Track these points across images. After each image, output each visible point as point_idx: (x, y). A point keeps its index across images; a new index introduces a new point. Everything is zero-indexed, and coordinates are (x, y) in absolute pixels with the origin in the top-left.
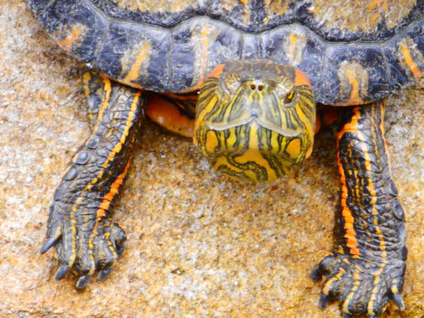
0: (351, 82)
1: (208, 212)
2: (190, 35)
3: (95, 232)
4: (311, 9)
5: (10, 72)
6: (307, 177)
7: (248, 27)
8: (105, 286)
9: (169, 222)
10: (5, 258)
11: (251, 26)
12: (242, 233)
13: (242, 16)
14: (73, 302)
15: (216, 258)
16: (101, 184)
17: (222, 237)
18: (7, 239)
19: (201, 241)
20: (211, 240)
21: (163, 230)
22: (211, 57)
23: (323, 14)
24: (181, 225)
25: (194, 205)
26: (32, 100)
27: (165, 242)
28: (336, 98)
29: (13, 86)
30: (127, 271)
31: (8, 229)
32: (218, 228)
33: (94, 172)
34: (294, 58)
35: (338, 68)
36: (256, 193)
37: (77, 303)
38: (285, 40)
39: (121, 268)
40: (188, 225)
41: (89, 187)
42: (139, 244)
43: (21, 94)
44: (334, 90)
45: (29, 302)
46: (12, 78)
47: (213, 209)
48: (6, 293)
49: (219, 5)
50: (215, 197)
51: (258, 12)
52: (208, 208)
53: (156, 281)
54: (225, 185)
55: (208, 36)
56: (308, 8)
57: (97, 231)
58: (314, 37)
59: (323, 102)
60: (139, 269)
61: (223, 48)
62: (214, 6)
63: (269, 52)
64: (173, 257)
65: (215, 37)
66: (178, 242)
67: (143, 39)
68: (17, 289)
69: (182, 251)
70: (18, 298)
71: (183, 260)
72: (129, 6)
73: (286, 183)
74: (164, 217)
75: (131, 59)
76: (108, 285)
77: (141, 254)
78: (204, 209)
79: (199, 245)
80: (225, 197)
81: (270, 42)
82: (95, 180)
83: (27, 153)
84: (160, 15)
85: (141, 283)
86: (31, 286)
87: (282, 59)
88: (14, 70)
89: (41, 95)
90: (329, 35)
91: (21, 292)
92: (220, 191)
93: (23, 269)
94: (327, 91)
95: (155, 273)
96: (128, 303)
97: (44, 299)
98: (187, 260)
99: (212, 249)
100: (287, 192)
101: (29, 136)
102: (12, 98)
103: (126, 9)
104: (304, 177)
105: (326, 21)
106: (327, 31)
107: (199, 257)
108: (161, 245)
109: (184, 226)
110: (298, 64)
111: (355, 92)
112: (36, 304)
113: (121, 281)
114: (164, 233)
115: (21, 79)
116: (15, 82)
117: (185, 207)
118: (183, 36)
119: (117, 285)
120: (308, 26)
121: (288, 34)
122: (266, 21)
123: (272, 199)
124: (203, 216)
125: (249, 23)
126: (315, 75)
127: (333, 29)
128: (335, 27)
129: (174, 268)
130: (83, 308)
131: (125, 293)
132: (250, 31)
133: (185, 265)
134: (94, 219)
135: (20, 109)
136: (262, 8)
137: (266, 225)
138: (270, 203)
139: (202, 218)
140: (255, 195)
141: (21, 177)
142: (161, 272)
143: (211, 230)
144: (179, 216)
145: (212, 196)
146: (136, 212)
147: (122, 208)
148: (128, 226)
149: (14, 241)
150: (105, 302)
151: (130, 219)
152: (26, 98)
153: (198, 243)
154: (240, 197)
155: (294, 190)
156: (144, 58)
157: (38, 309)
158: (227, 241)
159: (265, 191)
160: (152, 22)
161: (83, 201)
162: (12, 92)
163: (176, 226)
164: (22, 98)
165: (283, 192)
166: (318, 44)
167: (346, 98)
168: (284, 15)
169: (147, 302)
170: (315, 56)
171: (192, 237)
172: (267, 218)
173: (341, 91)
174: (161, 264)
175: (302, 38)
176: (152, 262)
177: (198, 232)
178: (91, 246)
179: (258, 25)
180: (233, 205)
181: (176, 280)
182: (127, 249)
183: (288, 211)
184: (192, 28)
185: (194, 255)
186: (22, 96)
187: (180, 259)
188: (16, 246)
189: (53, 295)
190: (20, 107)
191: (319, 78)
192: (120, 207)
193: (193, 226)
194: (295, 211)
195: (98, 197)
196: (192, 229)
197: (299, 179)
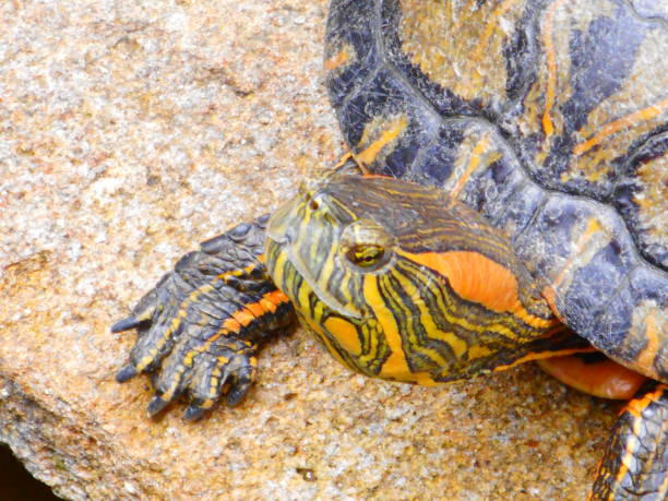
0: (648, 335)
1: (410, 420)
2: (460, 140)
3: (207, 346)
4: (639, 197)
5: (305, 81)
6: (592, 456)
7: (536, 172)
8: (190, 431)
9: (343, 399)
10: (93, 317)
11: (540, 172)
12: (435, 477)
13: (537, 152)
14: (135, 428)
15: (372, 487)
16: (247, 282)
17: (404, 465)
18: (114, 293)
19: (368, 451)
20: (383, 459)
21: (325, 406)
22: (470, 187)
23: (654, 214)
24: (356, 414)
25: (398, 398)
26: (306, 136)
27: (318, 422)
28: (614, 346)
29: (297, 103)
30: (233, 430)
31: (127, 281)
32: (407, 448)
33: (244, 260)
34: (580, 254)
35: (637, 305)
36: (499, 434)
37: (139, 431)
38: (580, 221)
39: (228, 421)
40: (368, 419)
41: (228, 277)
42: (278, 404)
43: (298, 119)
44: (617, 333)
45: (76, 392)
46: (302, 91)
47: (420, 419)
48: (56, 362)
49: (516, 118)
50: (437, 406)
51: (559, 158)
52: (415, 413)
53: (266, 468)
54: (464, 398)
55: (482, 154)
56: (634, 193)
57: (212, 346)
58: (625, 239)
59: (592, 342)
60: (251, 436)
61: (491, 183)
62: (508, 115)
63: (545, 224)
64: (313, 449)
65: (490, 161)
66: (334, 434)
67: (404, 112)
68: (73, 365)
69: (330, 450)
70: (67, 378)
71: (324, 462)
72: (412, 55)
73: (553, 446)
74: (342, 390)
75: (377, 131)
76: (193, 433)
77: (271, 419)
78: (409, 411)
79: (361, 455)
80: (451, 416)
81: (555, 211)
82: (240, 272)
83: (237, 200)
84: (438, 89)
85: (241, 457)
86: (94, 372)
87: (560, 245)
88: (312, 82)
89: (322, 136)
90: (647, 250)
91: (75, 372)
92: (451, 400)
93: (101, 344)
94: (605, 328)
95: (273, 457)
96: (203, 473)
97: (99, 399)
98: (330, 466)
99: (375, 471)
100: (544, 459)
101: (262, 180)
102: (282, 118)
103: (406, 58)
104: (587, 454)
105: (653, 228)
106: (647, 242)
107: (350, 472)
108: (308, 424)
109: (361, 417)
110: (581, 265)
111: (648, 355)
112: (83, 400)
113: (215, 438)
114: (324, 410)
115: (315, 100)
116: (302, 98)
117: (382, 394)
118: (451, 136)
119: (204, 439)
120: (626, 220)
121: (589, 214)
122: (565, 178)
123: (515, 455)
124: (398, 420)
125: (540, 168)
126: (598, 295)
127: (657, 245)
128: (662, 243)
129: (303, 464)
130: (143, 444)
131: (207, 456)
132: (537, 178)
133: (322, 470)
134: (217, 328)
135: (280, 138)
136: (567, 156)
137: (479, 486)
138: (509, 460)
139: (396, 424)
140: (495, 437)
141: (204, 226)
142: (281, 459)
143: (394, 445)
144: (364, 400)
145: (435, 402)
146: (308, 360)
147: (292, 344)
148: (281, 372)
149: (121, 302)
150: (175, 453)
151: (290, 364)
152: (300, 128)
153: (363, 452)
154: (473, 426)
155: (559, 463)
156: (391, 140)
157: (83, 410)
158: (407, 474)
159: (513, 440)
160: (426, 94)
161: (211, 292)
162: (288, 110)
163: (349, 412)
164: (294, 126)
165: (540, 455)
166: (626, 254)
167: (630, 355)
168: (595, 183)
169: (230, 488)
170: (613, 269)
171: (361, 439)
172: (488, 478)
173: (626, 341)
174: (289, 449)
175: (606, 232)
176: (280, 438)
177: (373, 437)
178: (188, 361)
179: (551, 177)
180: (452, 431)
181: (294, 481)
182: (257, 401)
183: (525, 484)
184: (468, 132)
185: (343, 464)
186: (296, 123)
187: (322, 458)
188: (119, 309)
189: (114, 403)
190: (283, 135)
191: (601, 303)
192: (291, 340)
193: (373, 424)
194: (536, 491)
195: (236, 299)
196: (368, 428)
197: (577, 453)
